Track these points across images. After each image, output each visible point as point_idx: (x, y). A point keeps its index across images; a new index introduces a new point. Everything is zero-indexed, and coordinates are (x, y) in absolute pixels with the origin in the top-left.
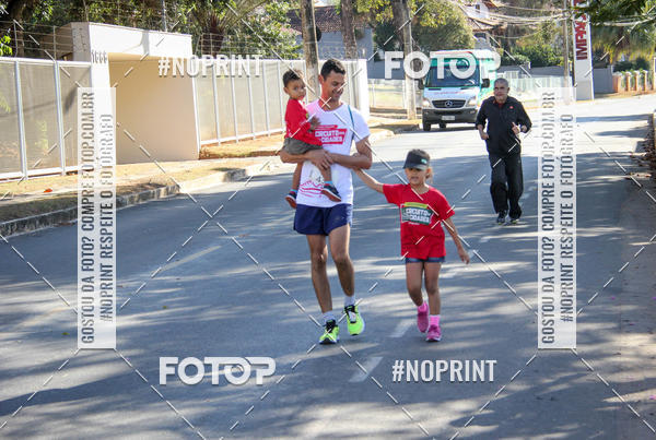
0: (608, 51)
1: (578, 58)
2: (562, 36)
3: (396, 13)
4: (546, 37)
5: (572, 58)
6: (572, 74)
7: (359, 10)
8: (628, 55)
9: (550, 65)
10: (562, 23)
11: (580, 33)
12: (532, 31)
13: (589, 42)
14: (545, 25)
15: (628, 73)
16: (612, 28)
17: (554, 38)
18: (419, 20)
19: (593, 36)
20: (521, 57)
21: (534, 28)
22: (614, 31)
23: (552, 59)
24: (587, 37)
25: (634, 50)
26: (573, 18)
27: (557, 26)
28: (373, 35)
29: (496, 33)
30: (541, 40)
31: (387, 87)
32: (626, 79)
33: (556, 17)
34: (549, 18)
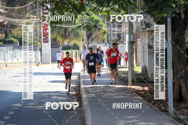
0: (59, 39)
1: (44, 42)
2: (36, 30)
5: (41, 42)
6: (41, 50)
8: (70, 42)
10: (36, 24)
11: (45, 29)
12: (20, 27)
13: (50, 34)
16: (61, 28)
19: (52, 31)
21: (21, 25)
22: (62, 30)
24: (49, 31)
25: (72, 40)
26: (41, 21)
33: (33, 20)
34: (29, 21)
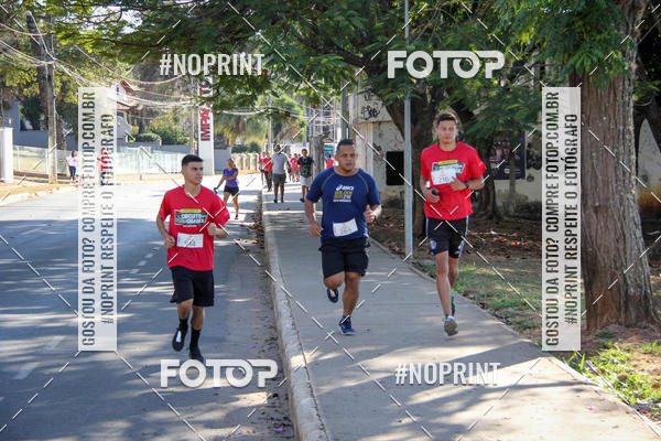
0: (228, 135)
1: (202, 140)
2: (189, 120)
3: (42, 89)
4: (176, 120)
5: (197, 139)
7: (8, 84)
8: (244, 139)
9: (178, 144)
10: (189, 109)
11: (205, 118)
12: (164, 114)
13: (212, 127)
14: (175, 110)
15: (243, 154)
16: (230, 116)
17: (182, 121)
18: (64, 96)
19: (215, 122)
20: (154, 136)
21: (166, 111)
22: (233, 119)
23: (180, 139)
24: (211, 122)
25: (249, 135)
26: (198, 105)
28: (20, 107)
29: (133, 113)
30: (171, 122)
31: (30, 154)
32: (242, 159)
33: (185, 103)
34: (178, 104)
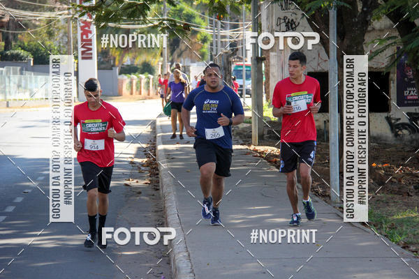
1: (83, 58)
4: (50, 34)
5: (77, 58)
6: (77, 74)
8: (134, 58)
10: (67, 21)
11: (86, 32)
12: (36, 26)
13: (95, 43)
14: (49, 21)
15: (133, 76)
16: (117, 29)
17: (59, 35)
20: (22, 53)
21: (37, 23)
24: (93, 36)
25: (140, 54)
26: (77, 16)
27: (62, 23)
30: (45, 36)
32: (131, 83)
33: (61, 14)
34: (52, 15)
